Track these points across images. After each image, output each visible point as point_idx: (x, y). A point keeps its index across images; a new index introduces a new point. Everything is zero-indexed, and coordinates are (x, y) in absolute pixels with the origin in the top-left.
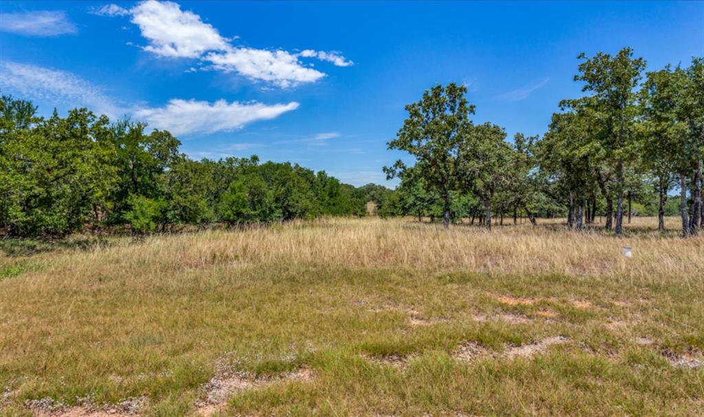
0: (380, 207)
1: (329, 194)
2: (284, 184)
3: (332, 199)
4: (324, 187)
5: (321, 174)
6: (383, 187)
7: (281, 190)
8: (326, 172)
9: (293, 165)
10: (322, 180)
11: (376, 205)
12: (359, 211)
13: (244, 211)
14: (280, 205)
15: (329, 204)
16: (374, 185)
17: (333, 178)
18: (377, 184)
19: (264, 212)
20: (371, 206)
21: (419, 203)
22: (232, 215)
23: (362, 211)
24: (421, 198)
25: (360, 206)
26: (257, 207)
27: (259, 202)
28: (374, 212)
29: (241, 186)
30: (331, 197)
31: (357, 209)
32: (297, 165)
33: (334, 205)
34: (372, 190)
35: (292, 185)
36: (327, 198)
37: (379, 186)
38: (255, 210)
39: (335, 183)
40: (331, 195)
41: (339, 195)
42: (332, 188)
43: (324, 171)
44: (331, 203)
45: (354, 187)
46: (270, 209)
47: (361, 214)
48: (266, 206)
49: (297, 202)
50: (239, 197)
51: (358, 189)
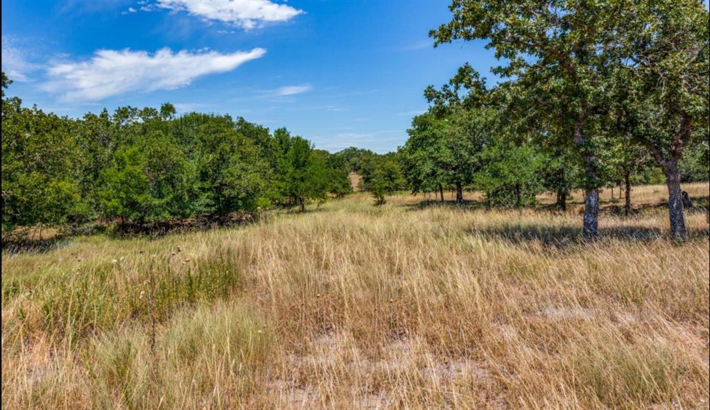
0: (367, 180)
1: (293, 164)
2: (213, 148)
3: (298, 171)
4: (286, 152)
5: (281, 133)
6: (369, 151)
7: (208, 158)
8: (288, 130)
9: (235, 120)
10: (281, 142)
11: (361, 177)
12: (340, 186)
13: (140, 199)
14: (207, 185)
15: (294, 179)
16: (355, 149)
17: (298, 138)
18: (359, 148)
19: (178, 199)
20: (355, 179)
21: (440, 171)
22: (121, 207)
23: (344, 187)
24: (444, 164)
25: (340, 179)
26: (164, 191)
27: (170, 181)
28: (360, 186)
29: (135, 154)
30: (297, 167)
31: (337, 185)
32: (242, 120)
33: (302, 180)
34: (352, 156)
35: (228, 149)
36: (291, 170)
37: (363, 150)
38: (161, 196)
39: (302, 145)
40: (298, 165)
41: (310, 164)
42: (297, 153)
43: (285, 129)
44: (297, 176)
45: (328, 153)
46: (190, 191)
47: (343, 191)
48: (183, 187)
49: (239, 177)
50: (130, 174)
51: (334, 155)
